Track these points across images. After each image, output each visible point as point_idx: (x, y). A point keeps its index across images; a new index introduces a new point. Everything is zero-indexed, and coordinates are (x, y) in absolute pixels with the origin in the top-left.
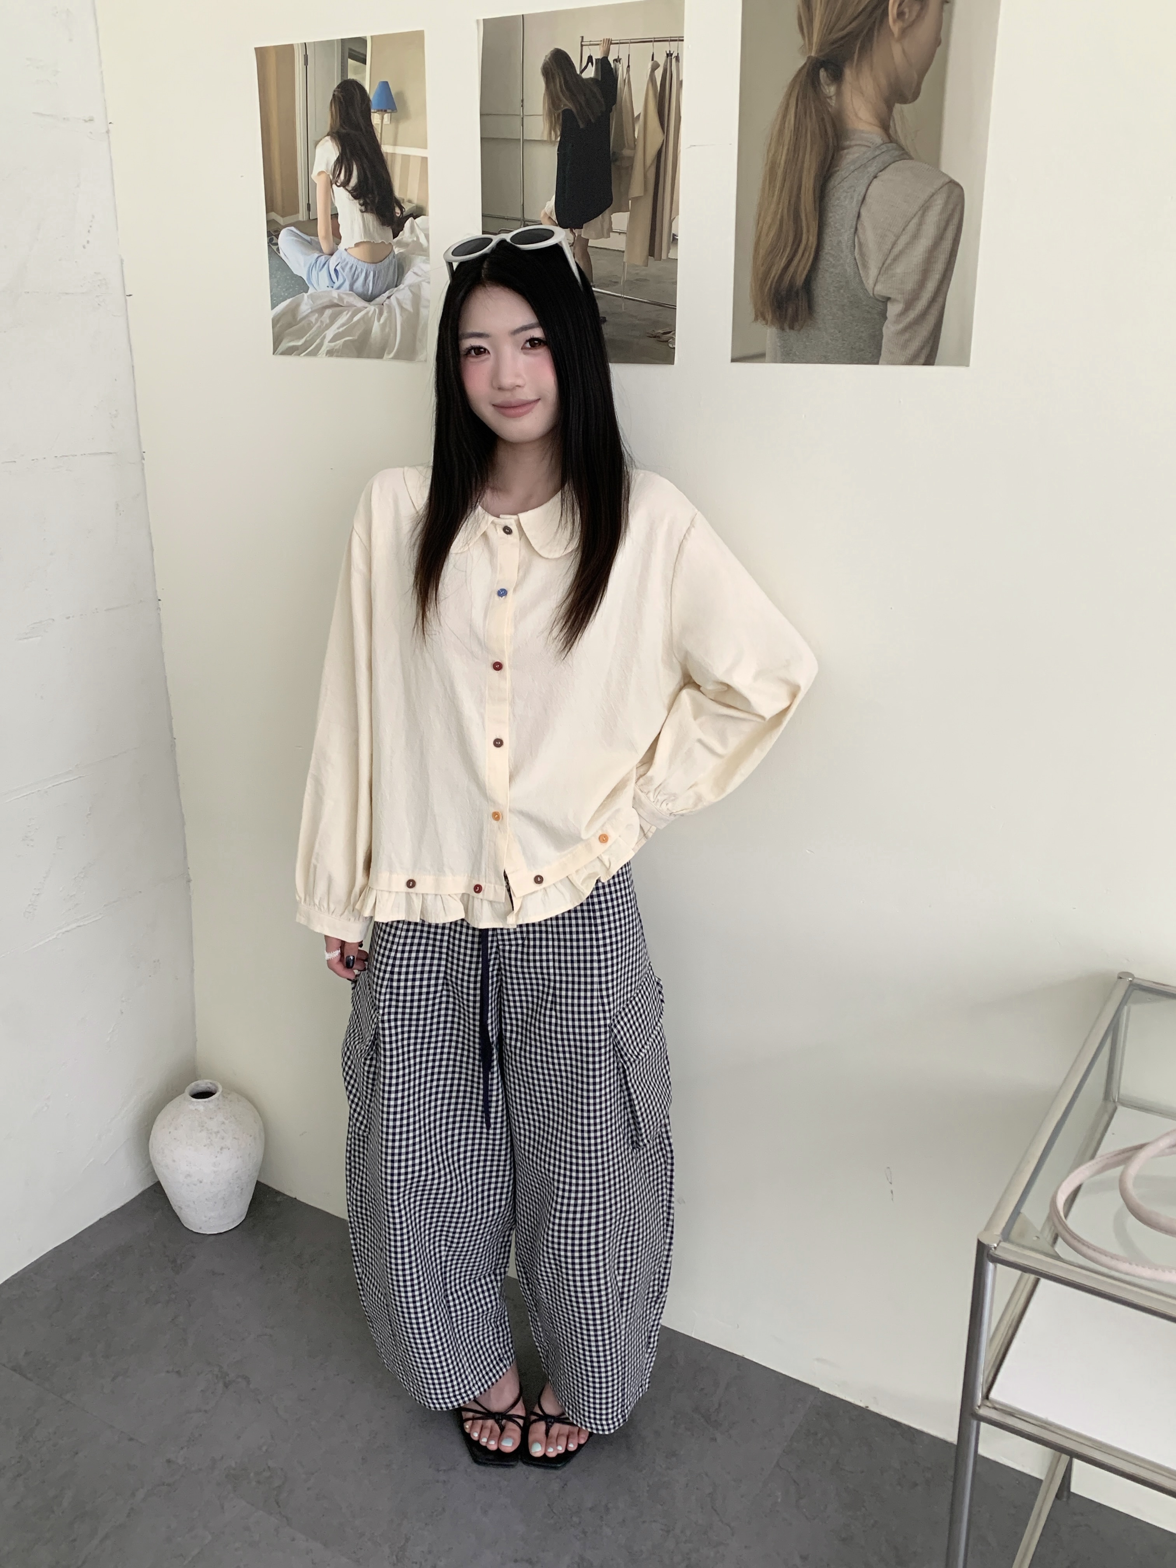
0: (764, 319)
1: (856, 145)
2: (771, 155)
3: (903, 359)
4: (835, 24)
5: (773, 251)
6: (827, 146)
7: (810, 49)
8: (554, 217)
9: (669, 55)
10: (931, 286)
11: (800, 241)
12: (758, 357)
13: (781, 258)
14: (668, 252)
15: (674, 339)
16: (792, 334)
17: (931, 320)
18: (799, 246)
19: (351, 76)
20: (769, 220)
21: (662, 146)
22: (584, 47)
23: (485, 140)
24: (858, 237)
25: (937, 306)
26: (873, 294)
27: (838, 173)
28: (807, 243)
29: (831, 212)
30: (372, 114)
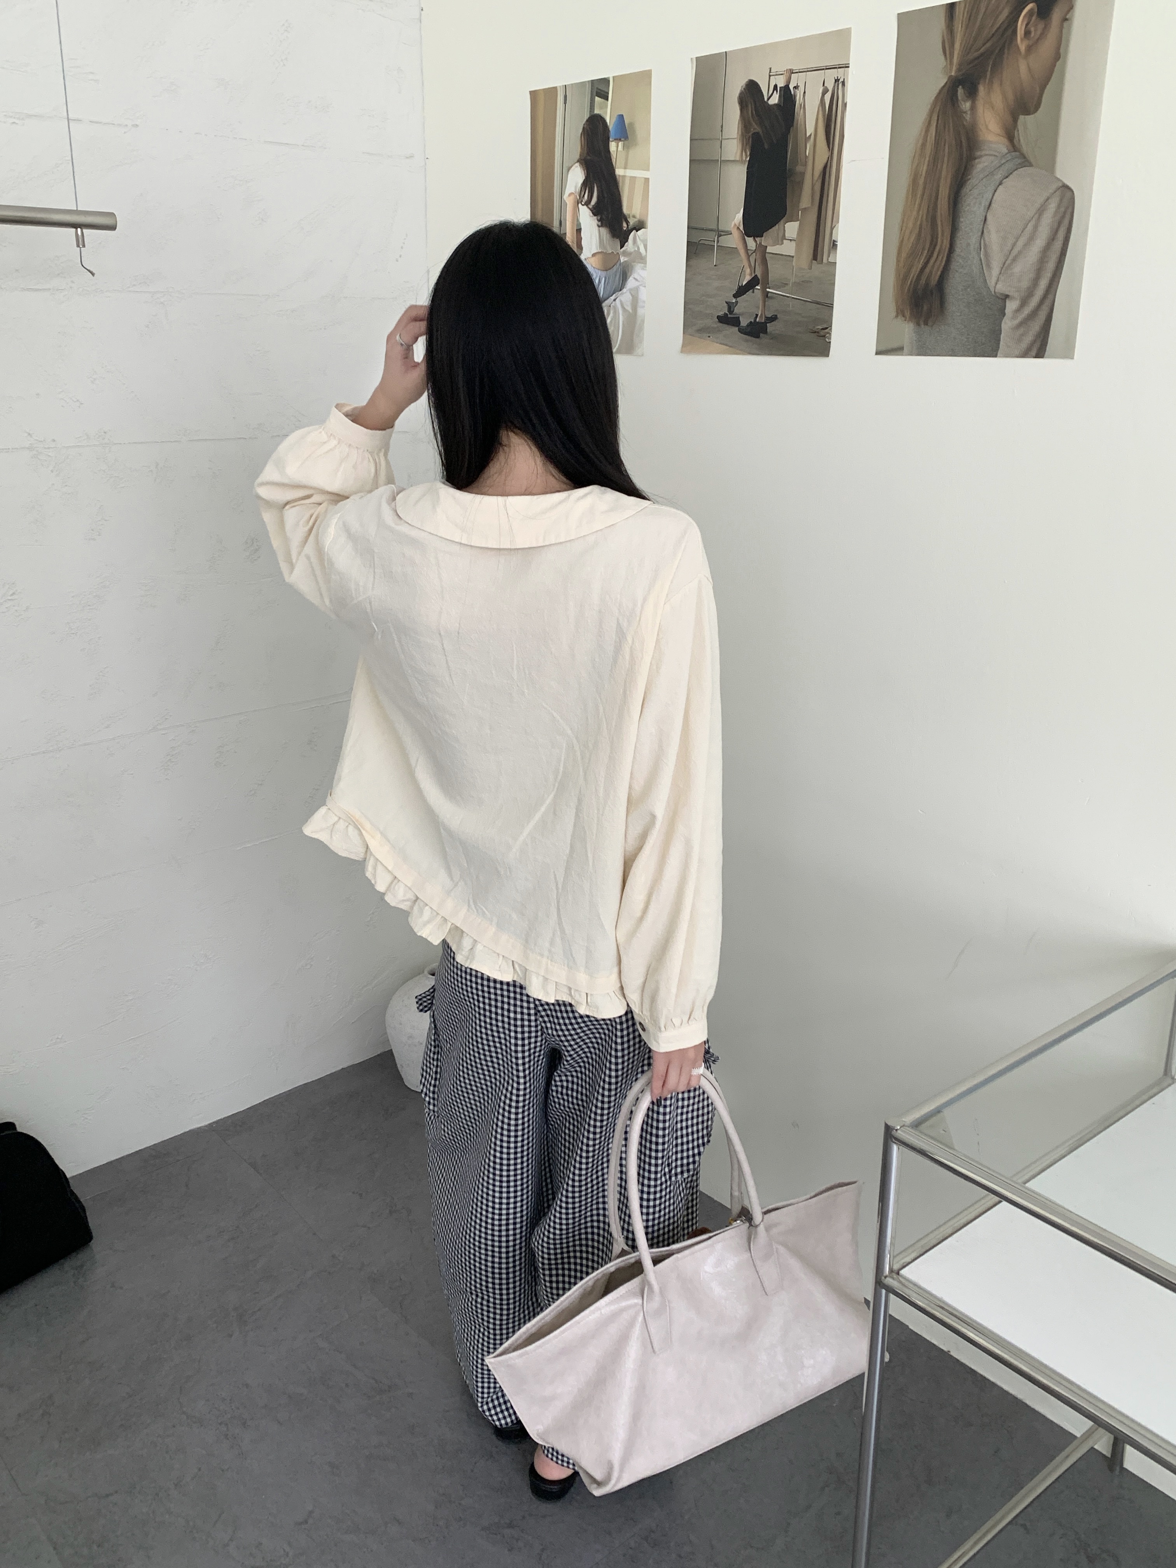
0: (903, 315)
1: (986, 155)
3: (1017, 352)
4: (973, 45)
5: (913, 254)
6: (962, 156)
7: (951, 70)
8: (741, 228)
9: (837, 80)
10: (1043, 284)
11: (936, 245)
13: (919, 261)
14: (829, 256)
15: (830, 334)
16: (926, 329)
17: (1043, 315)
18: (934, 248)
19: (597, 111)
20: (910, 225)
21: (827, 162)
22: (771, 77)
23: (692, 161)
24: (984, 240)
25: (1047, 303)
26: (995, 292)
27: (969, 181)
28: (941, 246)
29: (963, 218)
30: (610, 142)
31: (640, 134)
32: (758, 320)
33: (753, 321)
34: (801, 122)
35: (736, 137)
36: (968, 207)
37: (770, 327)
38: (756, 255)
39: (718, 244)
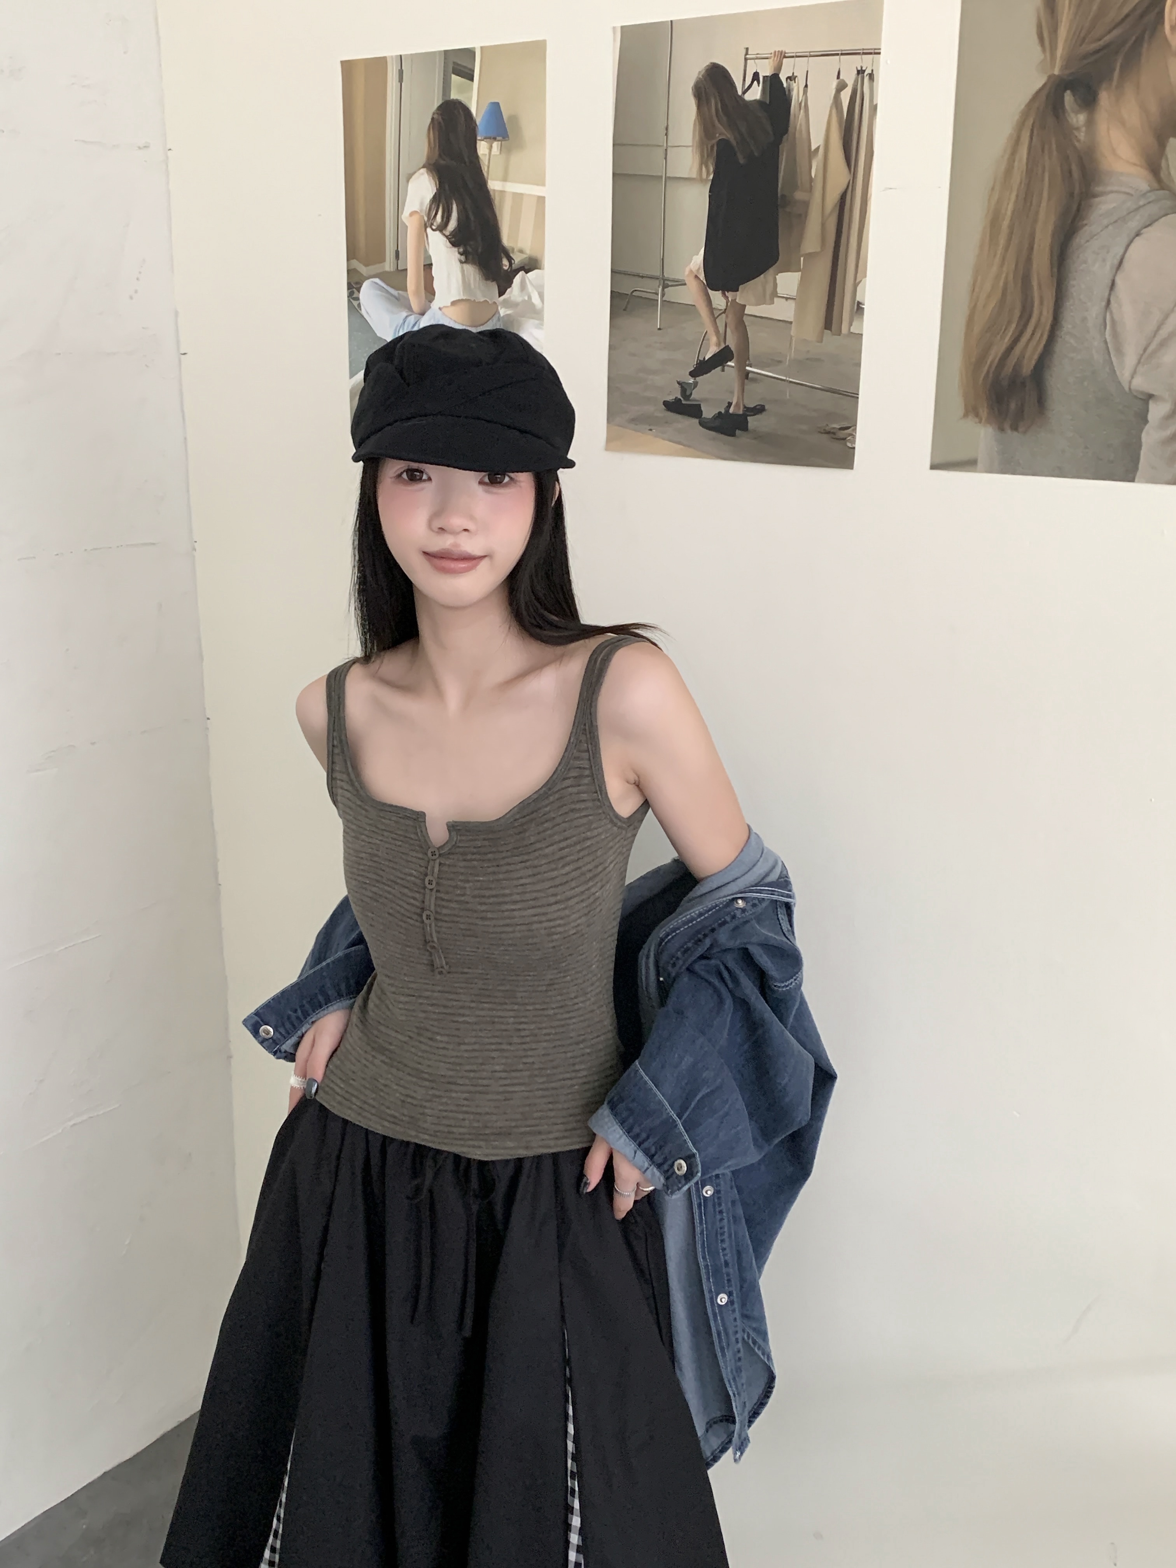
0: (977, 415)
1: (1112, 192)
2: (993, 201)
4: (1089, 32)
5: (991, 328)
6: (1072, 195)
7: (1053, 66)
8: (702, 276)
9: (860, 72)
11: (1030, 317)
12: (968, 464)
13: (1002, 338)
14: (851, 324)
15: (854, 437)
16: (1014, 437)
18: (1027, 321)
19: (454, 96)
20: (988, 286)
21: (848, 188)
22: (748, 61)
23: (617, 176)
24: (1111, 313)
26: (1130, 389)
27: (1086, 228)
28: (1039, 320)
29: (1075, 279)
30: (478, 141)
31: (528, 130)
32: (731, 410)
33: (723, 411)
34: (800, 128)
35: (691, 144)
36: (1084, 265)
37: (753, 422)
38: (727, 316)
39: (664, 299)
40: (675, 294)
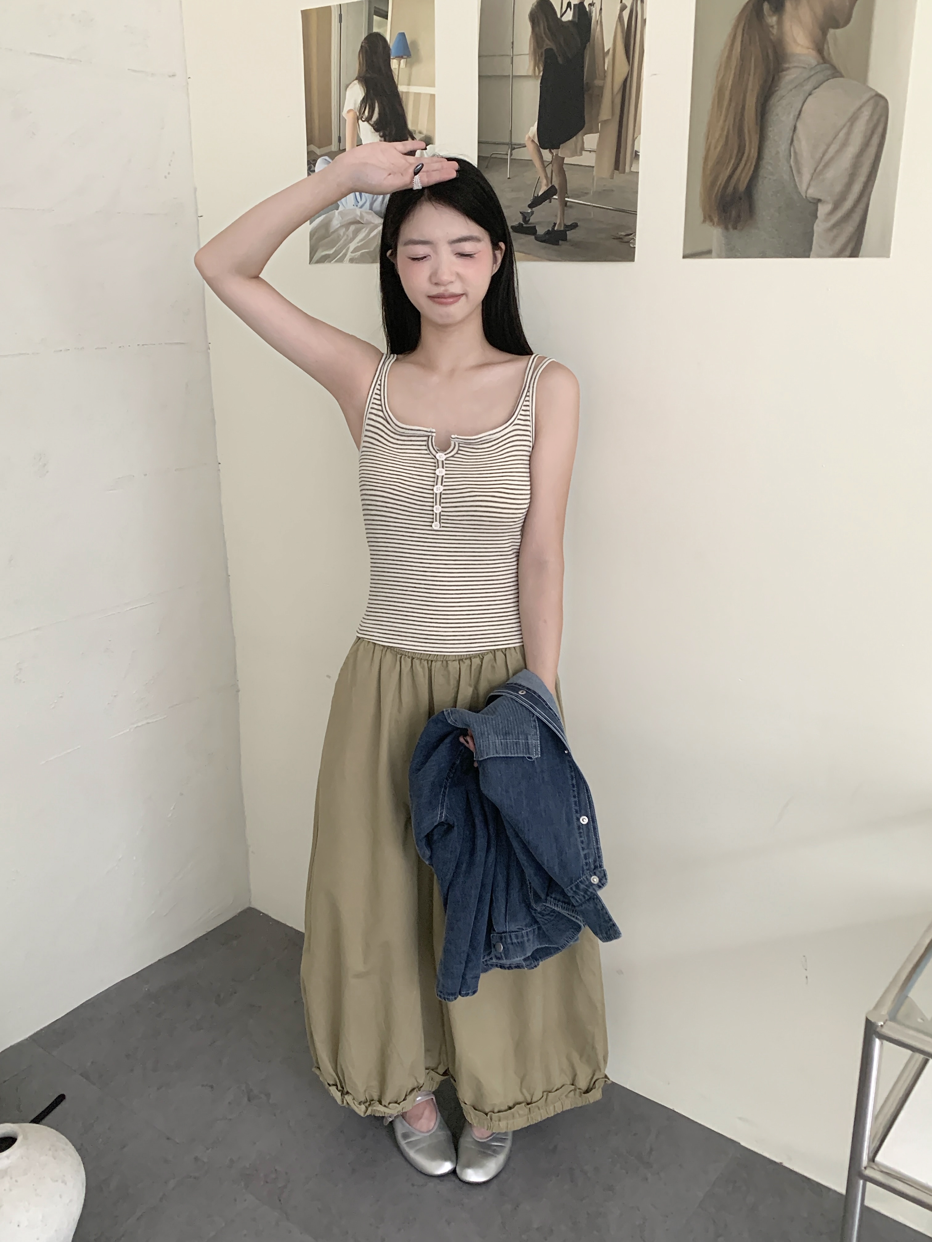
0: (711, 220)
1: (794, 67)
2: (720, 78)
3: (831, 253)
5: (720, 162)
6: (769, 69)
8: (536, 140)
10: (857, 188)
11: (743, 153)
12: (706, 253)
13: (727, 169)
14: (631, 166)
15: (634, 240)
16: (735, 233)
17: (856, 218)
18: (742, 156)
19: (375, 30)
20: (717, 136)
21: (628, 75)
23: (481, 77)
24: (794, 147)
25: (862, 206)
26: (806, 196)
27: (778, 92)
28: (749, 155)
29: (771, 127)
30: (391, 60)
31: (423, 51)
32: (556, 228)
33: (550, 229)
34: (598, 38)
35: (528, 53)
36: (777, 117)
37: (570, 234)
38: (552, 166)
39: (512, 157)
40: (520, 154)
